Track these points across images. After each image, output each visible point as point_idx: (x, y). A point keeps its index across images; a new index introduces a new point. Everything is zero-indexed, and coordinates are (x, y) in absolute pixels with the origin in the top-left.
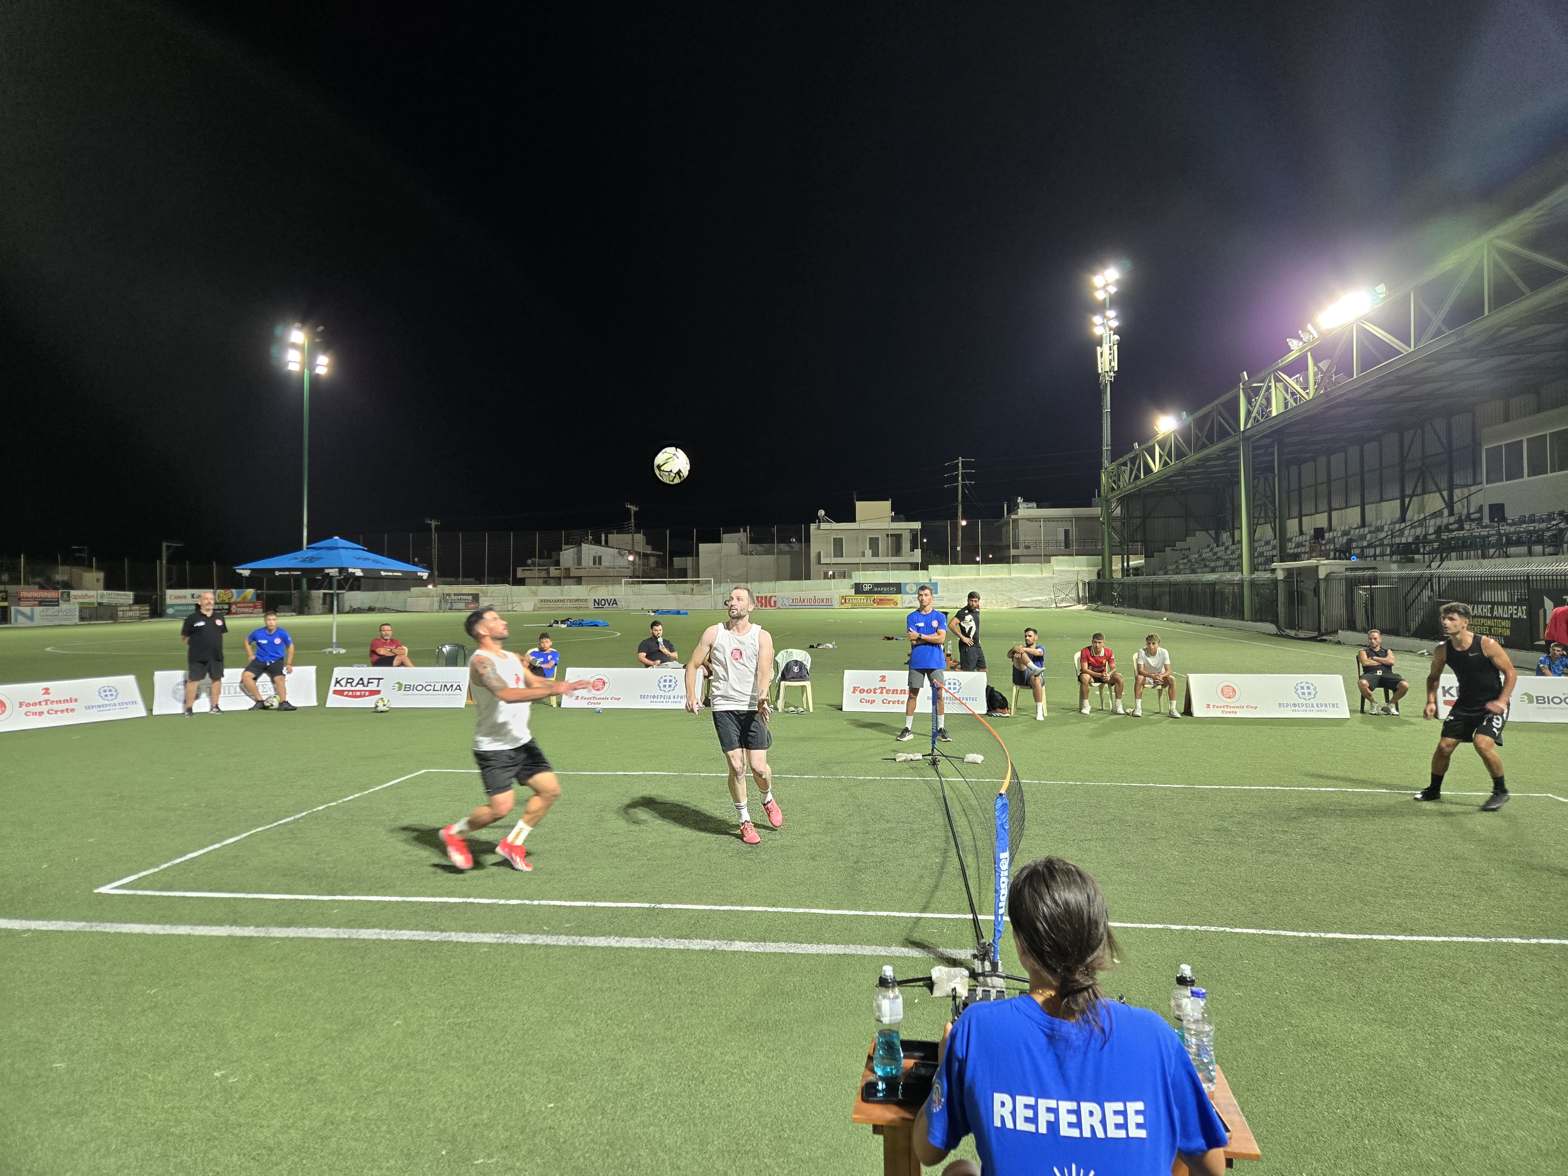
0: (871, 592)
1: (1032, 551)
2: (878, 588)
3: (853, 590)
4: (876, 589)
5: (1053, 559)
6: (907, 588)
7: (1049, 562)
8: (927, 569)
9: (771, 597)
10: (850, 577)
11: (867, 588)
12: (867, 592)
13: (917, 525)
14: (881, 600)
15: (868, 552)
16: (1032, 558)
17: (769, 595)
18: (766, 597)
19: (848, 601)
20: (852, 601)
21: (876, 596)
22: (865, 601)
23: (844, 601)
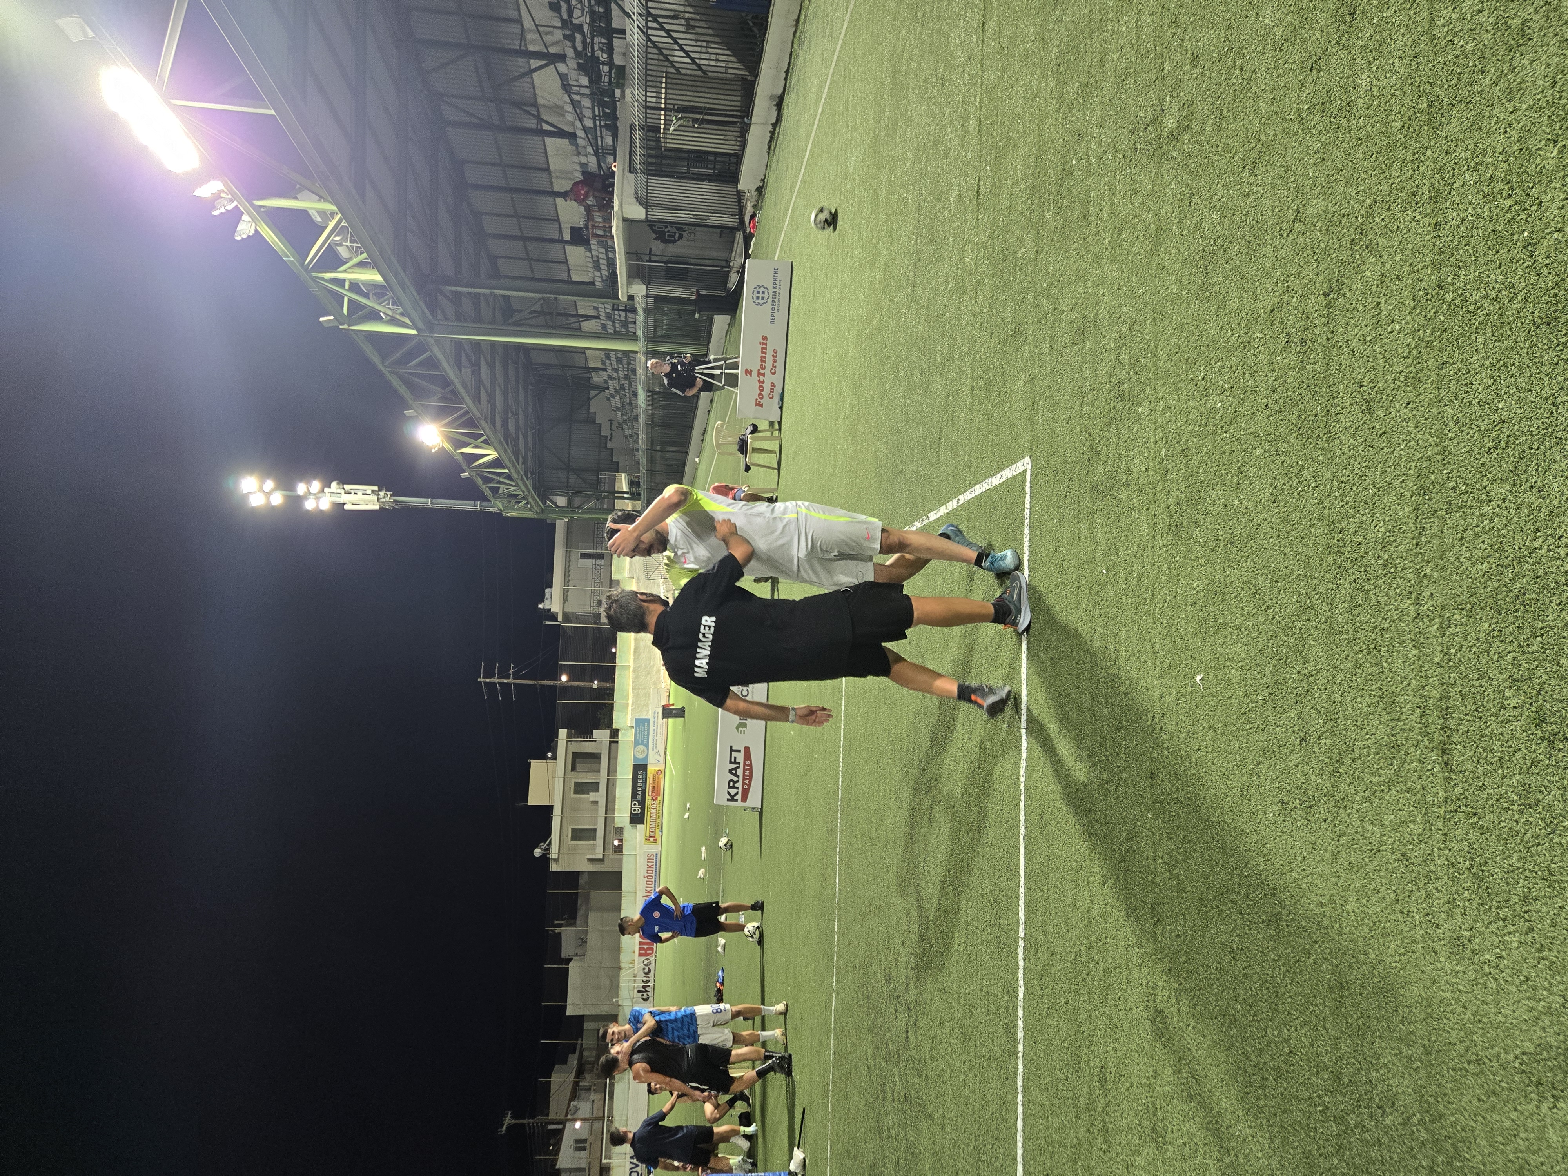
0: (642, 803)
2: (638, 794)
3: (639, 826)
4: (639, 797)
5: (614, 577)
6: (640, 756)
8: (618, 727)
10: (622, 828)
11: (637, 808)
12: (643, 809)
13: (563, 733)
14: (653, 791)
15: (592, 796)
19: (652, 834)
20: (653, 830)
21: (647, 797)
22: (653, 811)
23: (652, 839)
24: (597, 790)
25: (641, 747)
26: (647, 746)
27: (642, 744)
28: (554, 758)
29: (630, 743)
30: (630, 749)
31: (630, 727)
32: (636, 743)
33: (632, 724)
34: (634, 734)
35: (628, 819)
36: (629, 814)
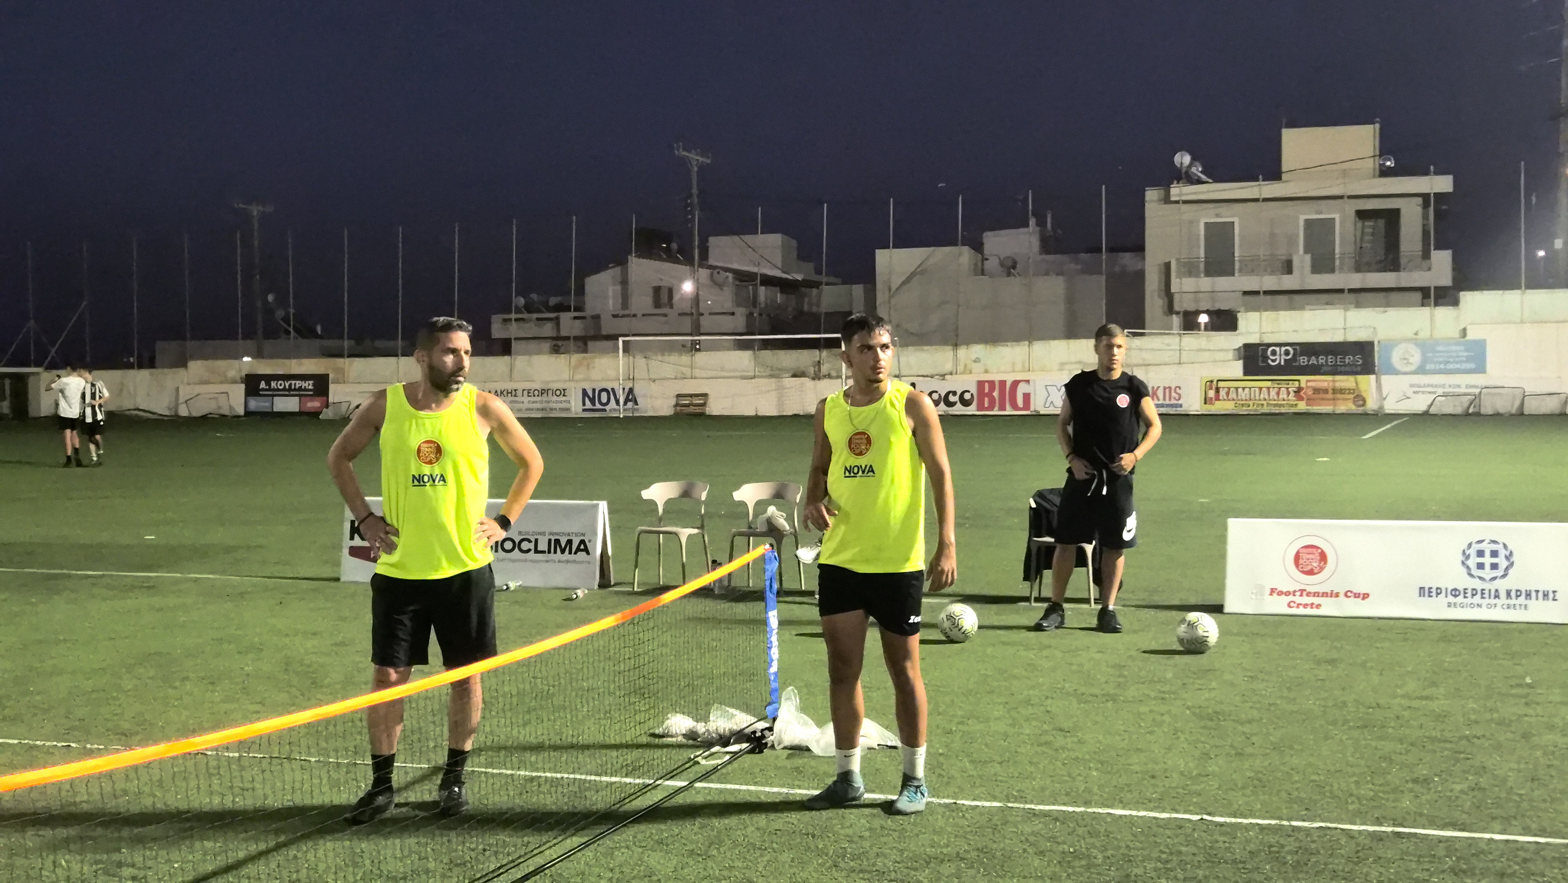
0: (1290, 368)
2: (1309, 358)
3: (1240, 364)
4: (1303, 360)
6: (1396, 358)
8: (1456, 304)
9: (1016, 383)
11: (1278, 359)
12: (1278, 369)
13: (1443, 184)
14: (1317, 391)
15: (1302, 260)
17: (1010, 379)
18: (1003, 383)
19: (1223, 393)
20: (1233, 395)
21: (1303, 379)
22: (1273, 393)
23: (1211, 394)
25: (1416, 358)
26: (1421, 370)
27: (1425, 360)
28: (1385, 172)
29: (1425, 334)
30: (1410, 334)
31: (1464, 332)
32: (1427, 347)
33: (1470, 336)
34: (1448, 342)
35: (1254, 339)
36: (1267, 340)
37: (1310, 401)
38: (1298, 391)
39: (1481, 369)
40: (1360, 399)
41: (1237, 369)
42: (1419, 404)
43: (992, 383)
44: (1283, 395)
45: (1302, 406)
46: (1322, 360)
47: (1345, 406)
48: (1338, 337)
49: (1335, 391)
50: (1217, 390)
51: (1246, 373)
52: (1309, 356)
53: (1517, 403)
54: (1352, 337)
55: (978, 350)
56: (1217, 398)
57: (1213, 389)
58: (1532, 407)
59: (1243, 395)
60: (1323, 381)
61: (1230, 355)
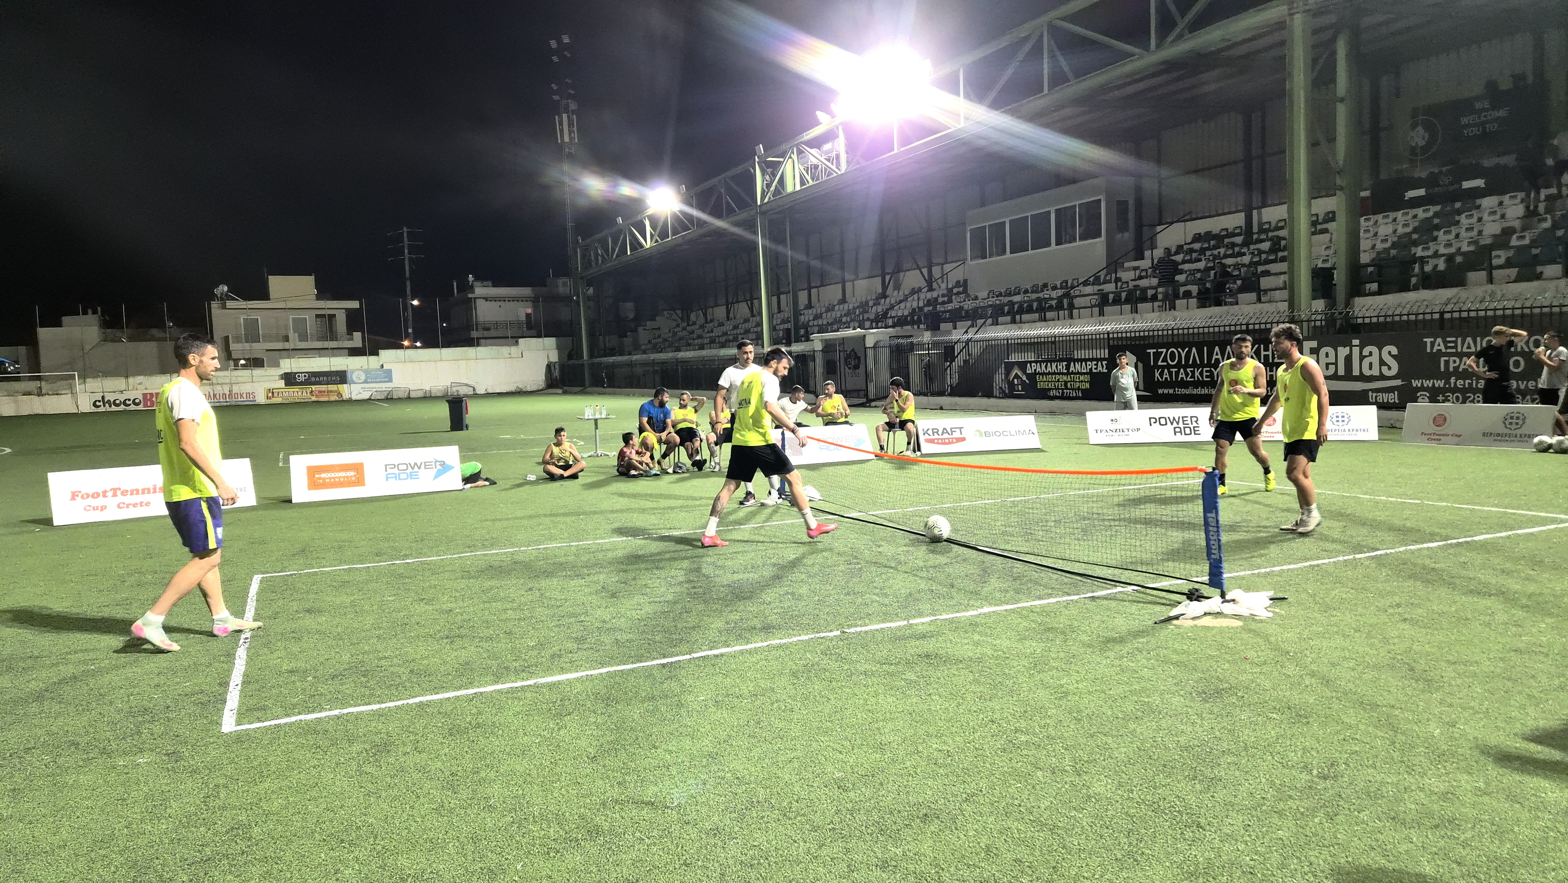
0: (307, 382)
1: (493, 333)
2: (315, 378)
4: (313, 379)
5: (521, 341)
6: (355, 377)
7: (517, 343)
8: (377, 354)
10: (277, 365)
11: (302, 378)
12: (301, 384)
13: (354, 304)
14: (320, 392)
15: (293, 336)
16: (499, 340)
19: (275, 394)
20: (281, 395)
21: (314, 387)
22: (300, 393)
23: (270, 395)
24: (300, 340)
25: (363, 377)
26: (366, 382)
27: (367, 378)
28: (320, 298)
29: (365, 367)
30: (359, 367)
31: (382, 366)
32: (367, 372)
33: (385, 367)
34: (376, 370)
35: (289, 371)
36: (295, 371)
37: (317, 396)
38: (312, 391)
39: (390, 381)
40: (339, 394)
41: (282, 383)
42: (366, 396)
43: (151, 394)
44: (305, 394)
45: (314, 399)
46: (321, 379)
47: (334, 398)
48: (328, 370)
49: (328, 392)
50: (273, 393)
51: (286, 385)
52: (315, 377)
53: (406, 394)
54: (333, 369)
55: (140, 379)
56: (273, 396)
57: (271, 392)
58: (413, 395)
59: (285, 395)
60: (323, 387)
61: (277, 378)
